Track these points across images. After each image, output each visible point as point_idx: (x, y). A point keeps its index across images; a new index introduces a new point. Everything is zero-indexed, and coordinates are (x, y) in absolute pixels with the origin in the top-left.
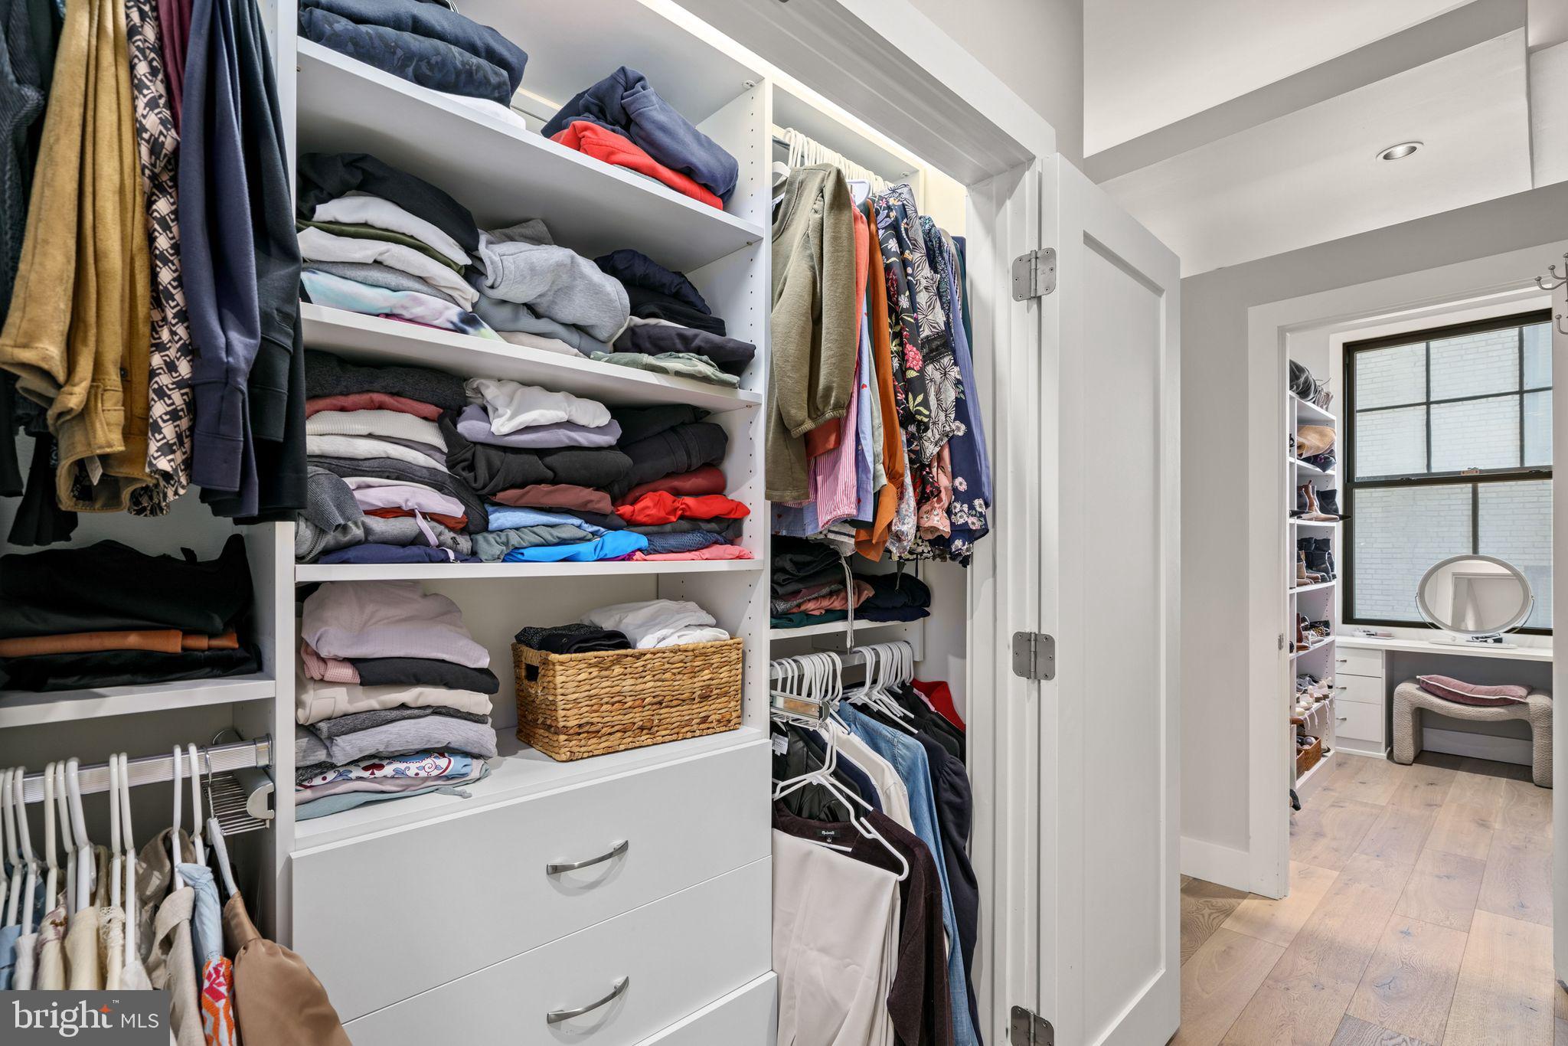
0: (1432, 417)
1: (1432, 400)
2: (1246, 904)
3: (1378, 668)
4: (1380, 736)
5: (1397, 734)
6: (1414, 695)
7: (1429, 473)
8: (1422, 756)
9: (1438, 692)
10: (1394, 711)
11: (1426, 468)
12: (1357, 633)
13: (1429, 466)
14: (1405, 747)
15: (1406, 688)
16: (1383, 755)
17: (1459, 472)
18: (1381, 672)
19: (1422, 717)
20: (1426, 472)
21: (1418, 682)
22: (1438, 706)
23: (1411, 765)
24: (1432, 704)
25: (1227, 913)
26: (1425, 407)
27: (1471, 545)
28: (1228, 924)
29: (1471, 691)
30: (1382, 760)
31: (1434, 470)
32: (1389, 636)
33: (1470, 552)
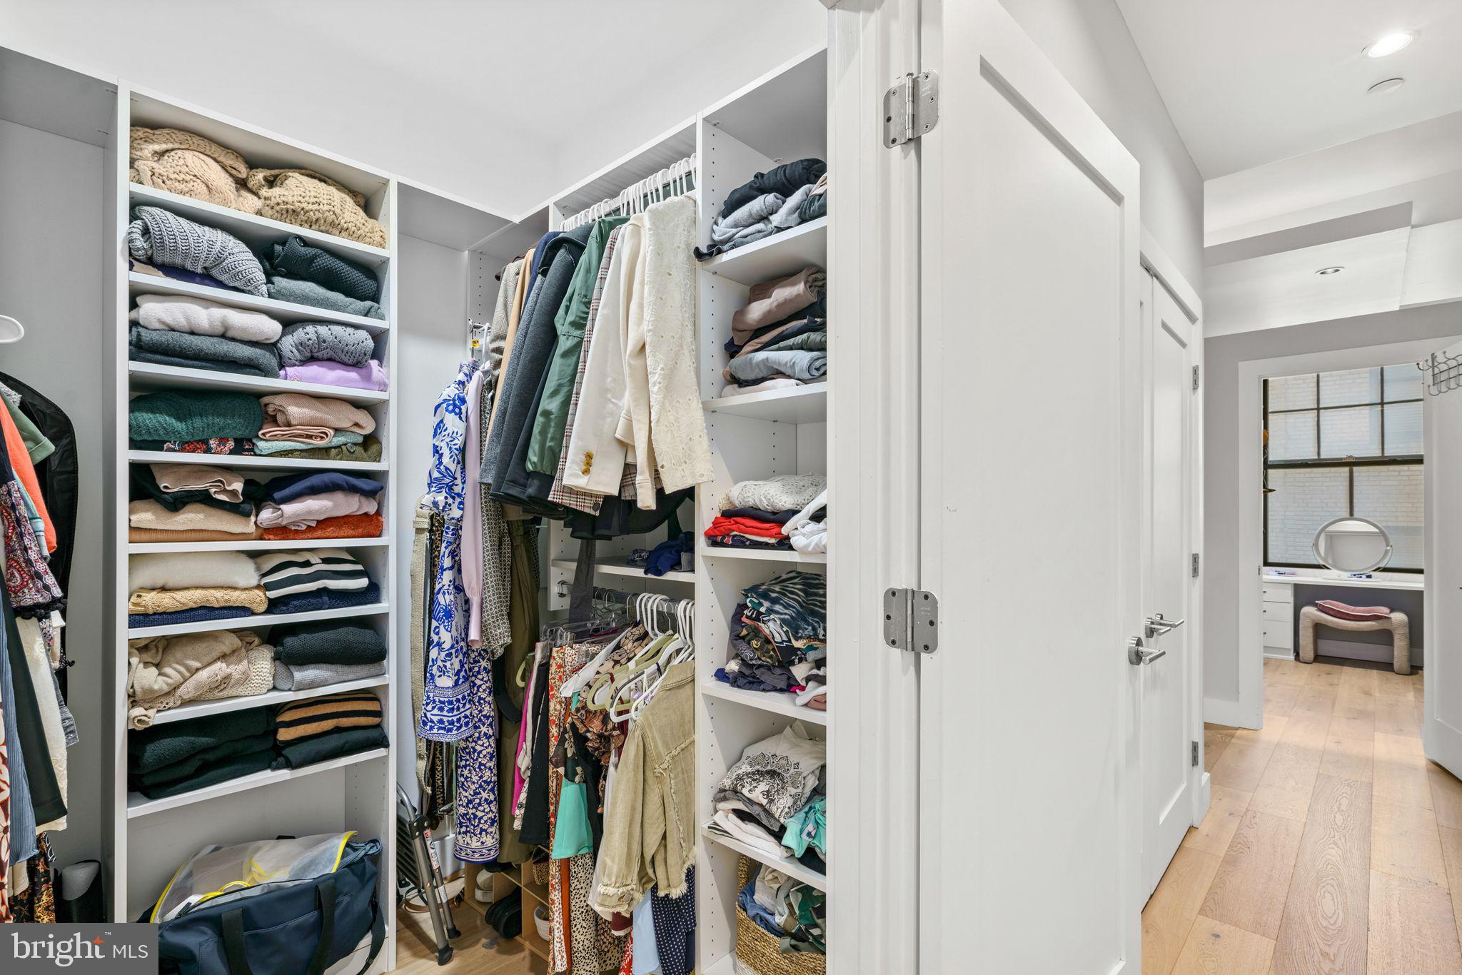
0: (1321, 419)
1: (1321, 406)
2: (1239, 732)
3: (1288, 596)
4: (1289, 644)
5: (1302, 642)
6: (1314, 615)
7: (1319, 459)
8: (1318, 658)
9: (1331, 612)
10: (1301, 626)
11: (1316, 454)
12: (1271, 573)
13: (1319, 454)
14: (1307, 651)
15: (1308, 610)
16: (1292, 657)
17: (1341, 459)
18: (1291, 600)
19: (1320, 630)
20: (1317, 458)
21: (1316, 605)
22: (1331, 622)
23: (1311, 663)
24: (1326, 620)
25: (1232, 736)
26: (1316, 411)
27: (1348, 510)
28: (1234, 741)
29: (1353, 611)
30: (1290, 661)
31: (1322, 456)
32: (1293, 574)
33: (1347, 514)
